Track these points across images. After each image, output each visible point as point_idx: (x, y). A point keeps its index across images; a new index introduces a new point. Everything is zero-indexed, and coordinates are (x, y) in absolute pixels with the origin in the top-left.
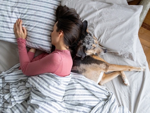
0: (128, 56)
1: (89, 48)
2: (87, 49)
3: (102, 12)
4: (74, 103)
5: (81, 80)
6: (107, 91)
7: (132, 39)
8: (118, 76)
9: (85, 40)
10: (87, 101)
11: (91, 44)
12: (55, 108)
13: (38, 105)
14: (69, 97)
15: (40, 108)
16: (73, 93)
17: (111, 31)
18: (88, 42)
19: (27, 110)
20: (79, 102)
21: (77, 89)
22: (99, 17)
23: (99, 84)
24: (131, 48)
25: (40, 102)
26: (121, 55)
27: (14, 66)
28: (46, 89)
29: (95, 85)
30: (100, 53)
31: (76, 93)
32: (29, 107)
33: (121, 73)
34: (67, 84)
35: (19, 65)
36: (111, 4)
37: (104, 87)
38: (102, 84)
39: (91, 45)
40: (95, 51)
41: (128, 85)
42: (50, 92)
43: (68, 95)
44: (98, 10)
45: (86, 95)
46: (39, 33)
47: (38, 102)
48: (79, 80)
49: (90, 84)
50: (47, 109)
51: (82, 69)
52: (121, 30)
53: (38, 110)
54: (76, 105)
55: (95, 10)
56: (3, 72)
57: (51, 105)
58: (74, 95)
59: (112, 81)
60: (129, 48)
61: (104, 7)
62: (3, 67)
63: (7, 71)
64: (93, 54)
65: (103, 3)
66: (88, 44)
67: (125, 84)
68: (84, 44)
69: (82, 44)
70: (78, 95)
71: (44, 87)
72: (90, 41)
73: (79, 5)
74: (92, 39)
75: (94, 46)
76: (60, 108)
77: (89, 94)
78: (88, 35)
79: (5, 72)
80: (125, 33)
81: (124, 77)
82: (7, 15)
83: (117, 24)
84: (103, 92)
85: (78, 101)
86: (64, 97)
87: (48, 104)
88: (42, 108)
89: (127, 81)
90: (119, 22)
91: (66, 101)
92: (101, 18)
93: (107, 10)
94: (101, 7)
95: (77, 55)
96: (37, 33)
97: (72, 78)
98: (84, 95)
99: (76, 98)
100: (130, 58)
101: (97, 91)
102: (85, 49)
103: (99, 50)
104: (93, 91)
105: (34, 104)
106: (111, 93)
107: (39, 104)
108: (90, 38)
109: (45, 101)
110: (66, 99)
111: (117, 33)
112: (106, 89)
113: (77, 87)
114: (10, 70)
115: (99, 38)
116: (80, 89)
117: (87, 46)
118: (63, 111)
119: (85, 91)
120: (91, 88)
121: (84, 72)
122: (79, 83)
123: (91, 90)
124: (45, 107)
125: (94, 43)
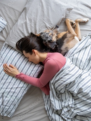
0: (68, 11)
1: (51, 38)
2: (51, 40)
3: (29, 18)
4: (87, 63)
5: (73, 53)
6: (87, 36)
7: (57, 4)
8: (79, 24)
9: (44, 39)
10: (89, 54)
11: (48, 36)
12: (86, 77)
13: (80, 89)
14: (81, 65)
15: (83, 88)
16: (80, 61)
17: (45, 17)
18: (46, 38)
19: (80, 98)
20: (88, 59)
21: (78, 57)
22: (32, 21)
23: (80, 40)
24: (64, 7)
25: (78, 86)
26: (66, 16)
27: (44, 97)
28: (70, 77)
29: (80, 44)
30: (57, 31)
31: (81, 59)
32: (78, 95)
33: (78, 22)
34: (72, 62)
35: (44, 94)
36: (25, 9)
37: (83, 38)
38: (81, 38)
39: (50, 36)
40: (54, 35)
41: (88, 20)
42: (73, 76)
43: (80, 65)
44: (26, 20)
45: (84, 52)
46: (28, 70)
47: (78, 87)
48: (72, 54)
49: (78, 47)
50: (85, 82)
51: (65, 49)
52: (48, 9)
53: (83, 90)
54: (89, 62)
55: (25, 23)
56: (45, 107)
57: (84, 79)
58: (81, 61)
59: (81, 30)
60: (63, 9)
61: (26, 15)
62: (41, 106)
63: (45, 104)
64: (56, 37)
65: (22, 14)
66: (48, 38)
67: (87, 22)
68: (46, 41)
69: (46, 42)
70: (82, 58)
71: (68, 79)
72: (46, 36)
73: (17, 33)
74: (45, 34)
75: (51, 34)
76: (87, 74)
77: (84, 50)
78: (41, 35)
79: (46, 106)
80: (51, 7)
81: (81, 20)
82: (5, 89)
83: (42, 10)
84: (86, 40)
85: (86, 59)
86: (80, 68)
87: (81, 81)
88: (83, 86)
89: (85, 20)
90: (41, 8)
91: (83, 68)
92: (32, 20)
93: (28, 13)
94: (24, 17)
95: (53, 49)
96: (27, 71)
97: (69, 58)
98: (84, 54)
99: (84, 60)
100: (70, 11)
101: (85, 43)
102: (50, 42)
103: (55, 31)
104: (84, 46)
105: (78, 91)
106: (89, 34)
107: (80, 87)
108: (44, 35)
109: (79, 82)
110: (82, 68)
111: (48, 13)
112: (85, 36)
113: (76, 57)
114: (45, 102)
115: (47, 28)
116: (79, 55)
117: (49, 39)
118: (90, 73)
119: (81, 52)
120: (81, 48)
121: (68, 48)
122: (74, 55)
123: (83, 48)
124: (83, 84)
125: (48, 34)
